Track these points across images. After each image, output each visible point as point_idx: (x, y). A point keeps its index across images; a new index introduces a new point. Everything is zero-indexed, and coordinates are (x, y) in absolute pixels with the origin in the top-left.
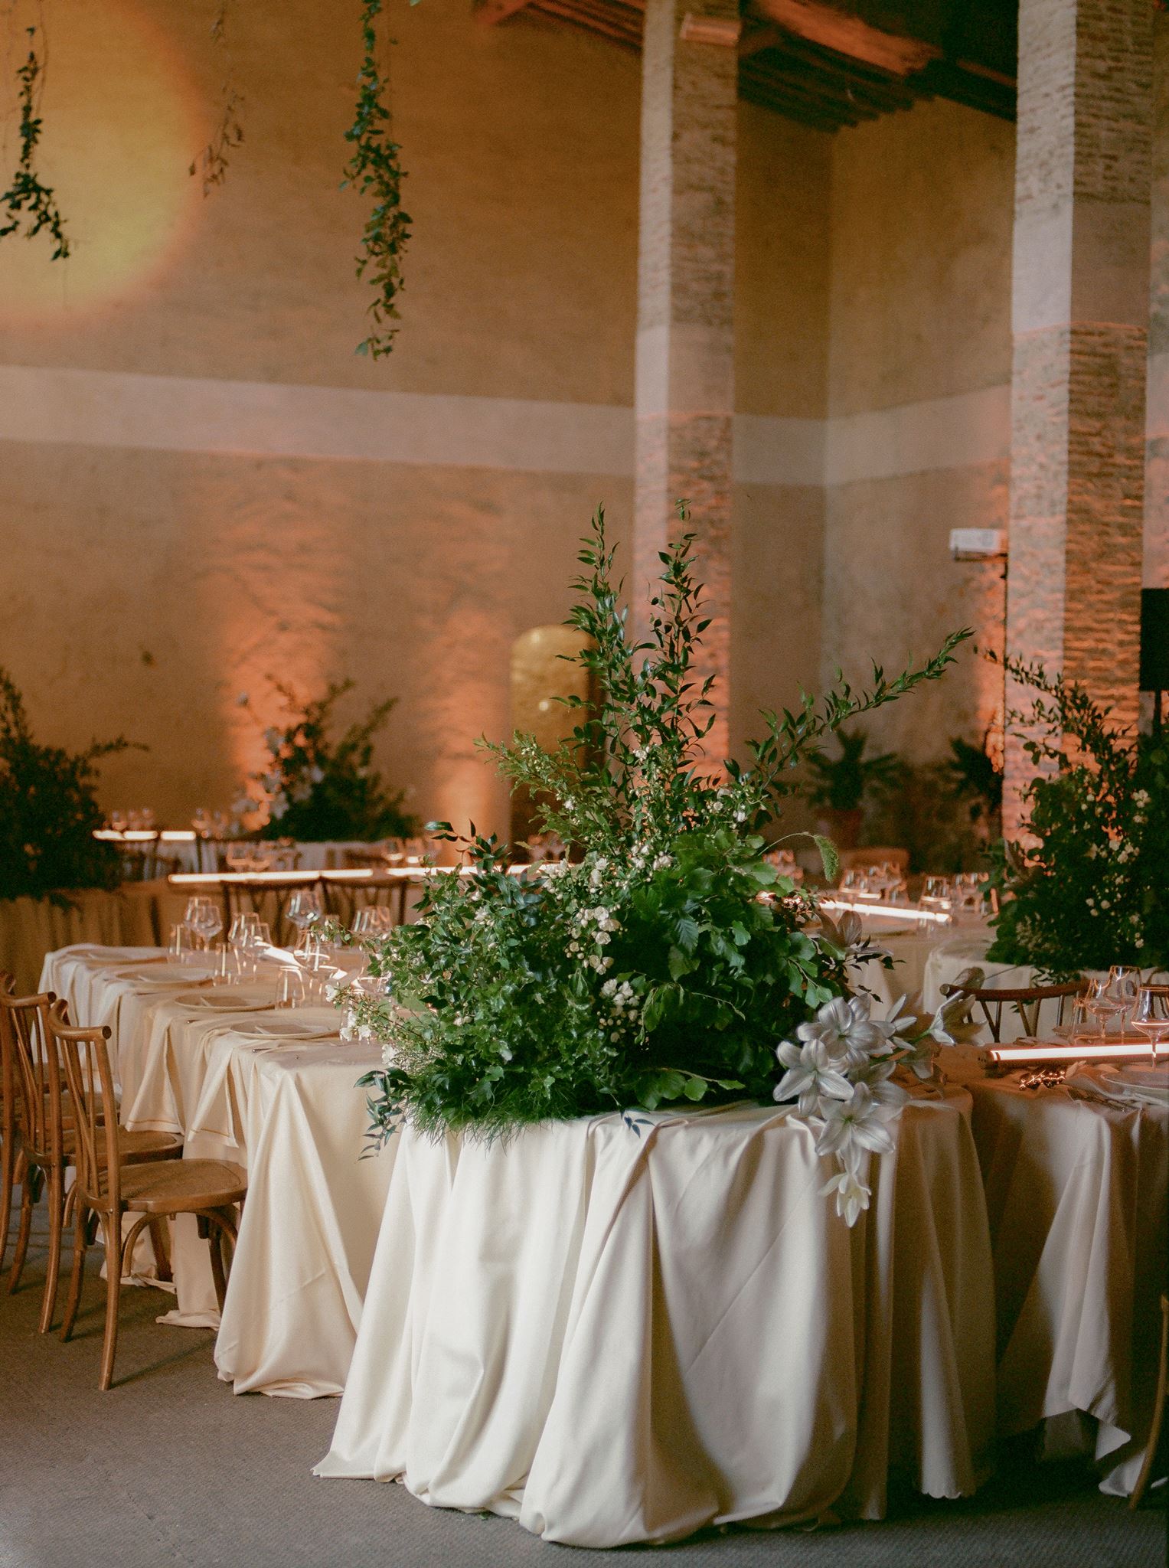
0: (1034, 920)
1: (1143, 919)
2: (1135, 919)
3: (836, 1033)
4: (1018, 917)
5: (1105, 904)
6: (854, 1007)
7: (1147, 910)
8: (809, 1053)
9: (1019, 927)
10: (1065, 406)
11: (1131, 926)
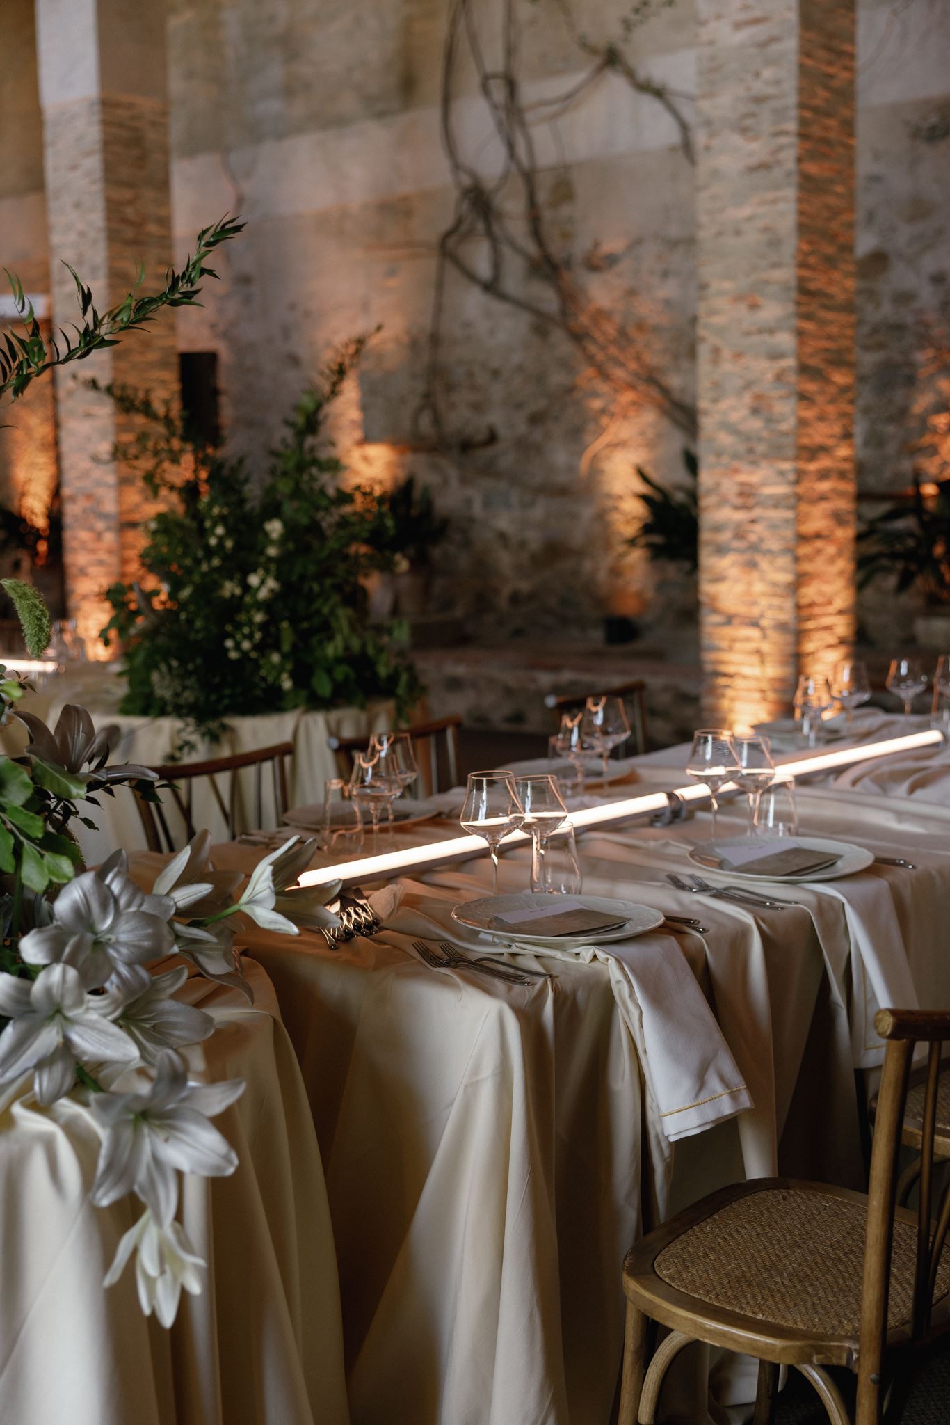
0: (170, 668)
1: (284, 657)
2: (275, 658)
3: (90, 937)
4: (150, 665)
5: (246, 645)
6: (116, 887)
7: (286, 647)
8: (48, 991)
9: (155, 677)
10: (98, 174)
11: (274, 667)
